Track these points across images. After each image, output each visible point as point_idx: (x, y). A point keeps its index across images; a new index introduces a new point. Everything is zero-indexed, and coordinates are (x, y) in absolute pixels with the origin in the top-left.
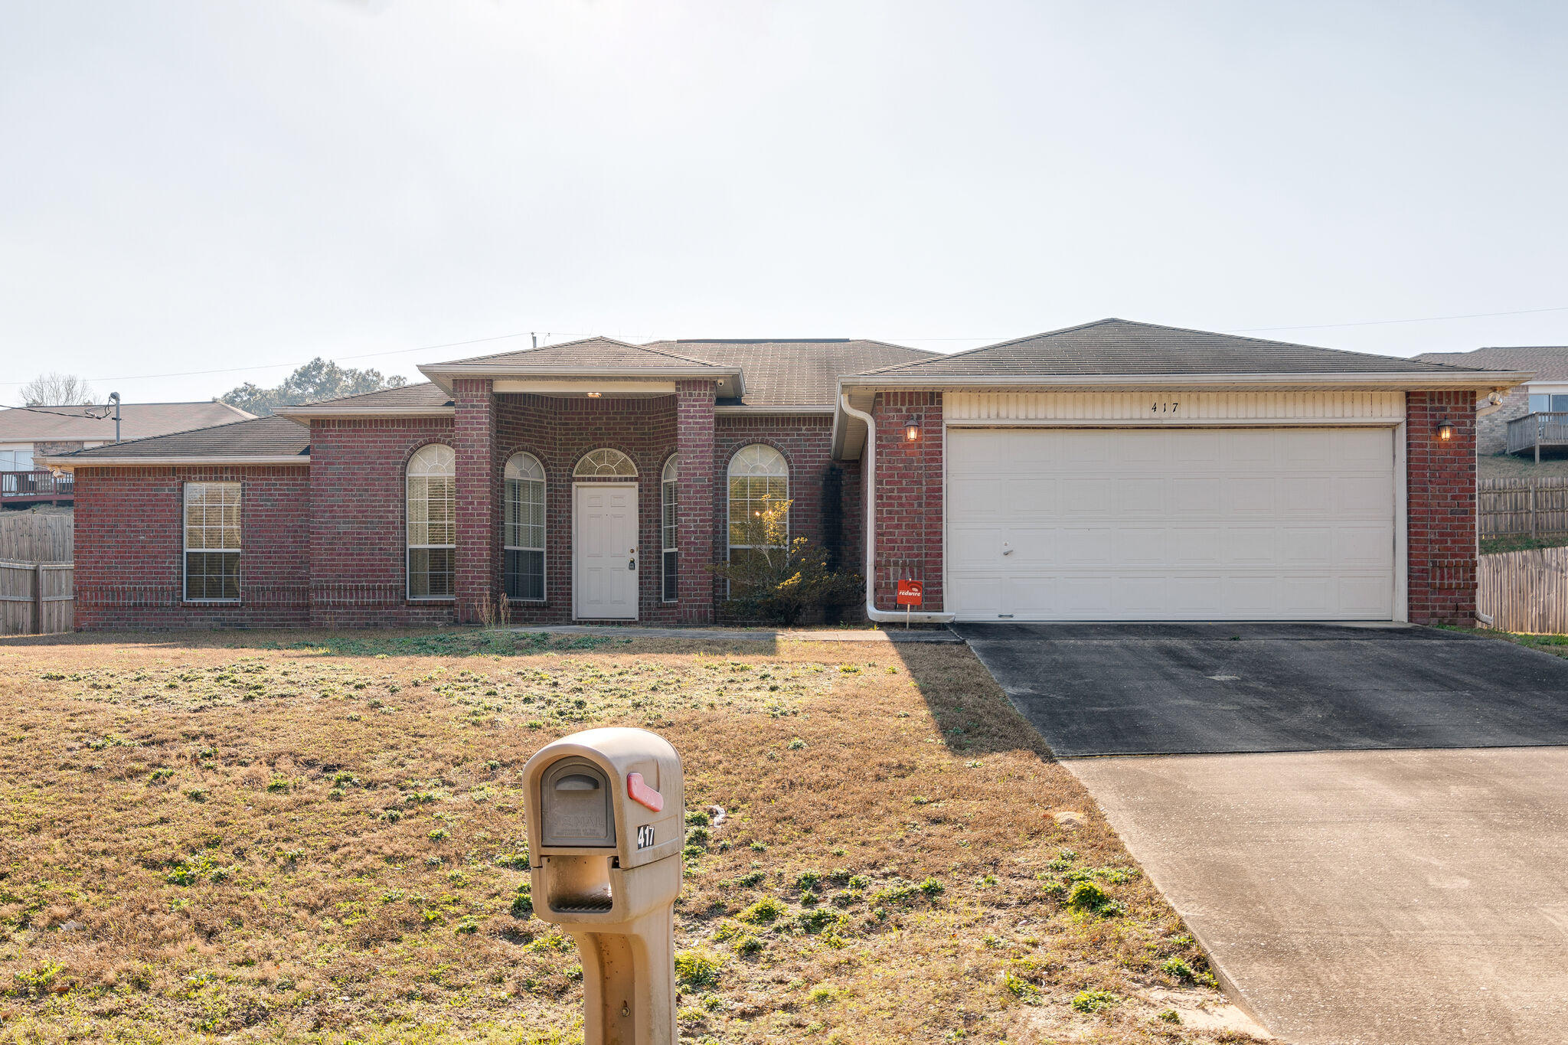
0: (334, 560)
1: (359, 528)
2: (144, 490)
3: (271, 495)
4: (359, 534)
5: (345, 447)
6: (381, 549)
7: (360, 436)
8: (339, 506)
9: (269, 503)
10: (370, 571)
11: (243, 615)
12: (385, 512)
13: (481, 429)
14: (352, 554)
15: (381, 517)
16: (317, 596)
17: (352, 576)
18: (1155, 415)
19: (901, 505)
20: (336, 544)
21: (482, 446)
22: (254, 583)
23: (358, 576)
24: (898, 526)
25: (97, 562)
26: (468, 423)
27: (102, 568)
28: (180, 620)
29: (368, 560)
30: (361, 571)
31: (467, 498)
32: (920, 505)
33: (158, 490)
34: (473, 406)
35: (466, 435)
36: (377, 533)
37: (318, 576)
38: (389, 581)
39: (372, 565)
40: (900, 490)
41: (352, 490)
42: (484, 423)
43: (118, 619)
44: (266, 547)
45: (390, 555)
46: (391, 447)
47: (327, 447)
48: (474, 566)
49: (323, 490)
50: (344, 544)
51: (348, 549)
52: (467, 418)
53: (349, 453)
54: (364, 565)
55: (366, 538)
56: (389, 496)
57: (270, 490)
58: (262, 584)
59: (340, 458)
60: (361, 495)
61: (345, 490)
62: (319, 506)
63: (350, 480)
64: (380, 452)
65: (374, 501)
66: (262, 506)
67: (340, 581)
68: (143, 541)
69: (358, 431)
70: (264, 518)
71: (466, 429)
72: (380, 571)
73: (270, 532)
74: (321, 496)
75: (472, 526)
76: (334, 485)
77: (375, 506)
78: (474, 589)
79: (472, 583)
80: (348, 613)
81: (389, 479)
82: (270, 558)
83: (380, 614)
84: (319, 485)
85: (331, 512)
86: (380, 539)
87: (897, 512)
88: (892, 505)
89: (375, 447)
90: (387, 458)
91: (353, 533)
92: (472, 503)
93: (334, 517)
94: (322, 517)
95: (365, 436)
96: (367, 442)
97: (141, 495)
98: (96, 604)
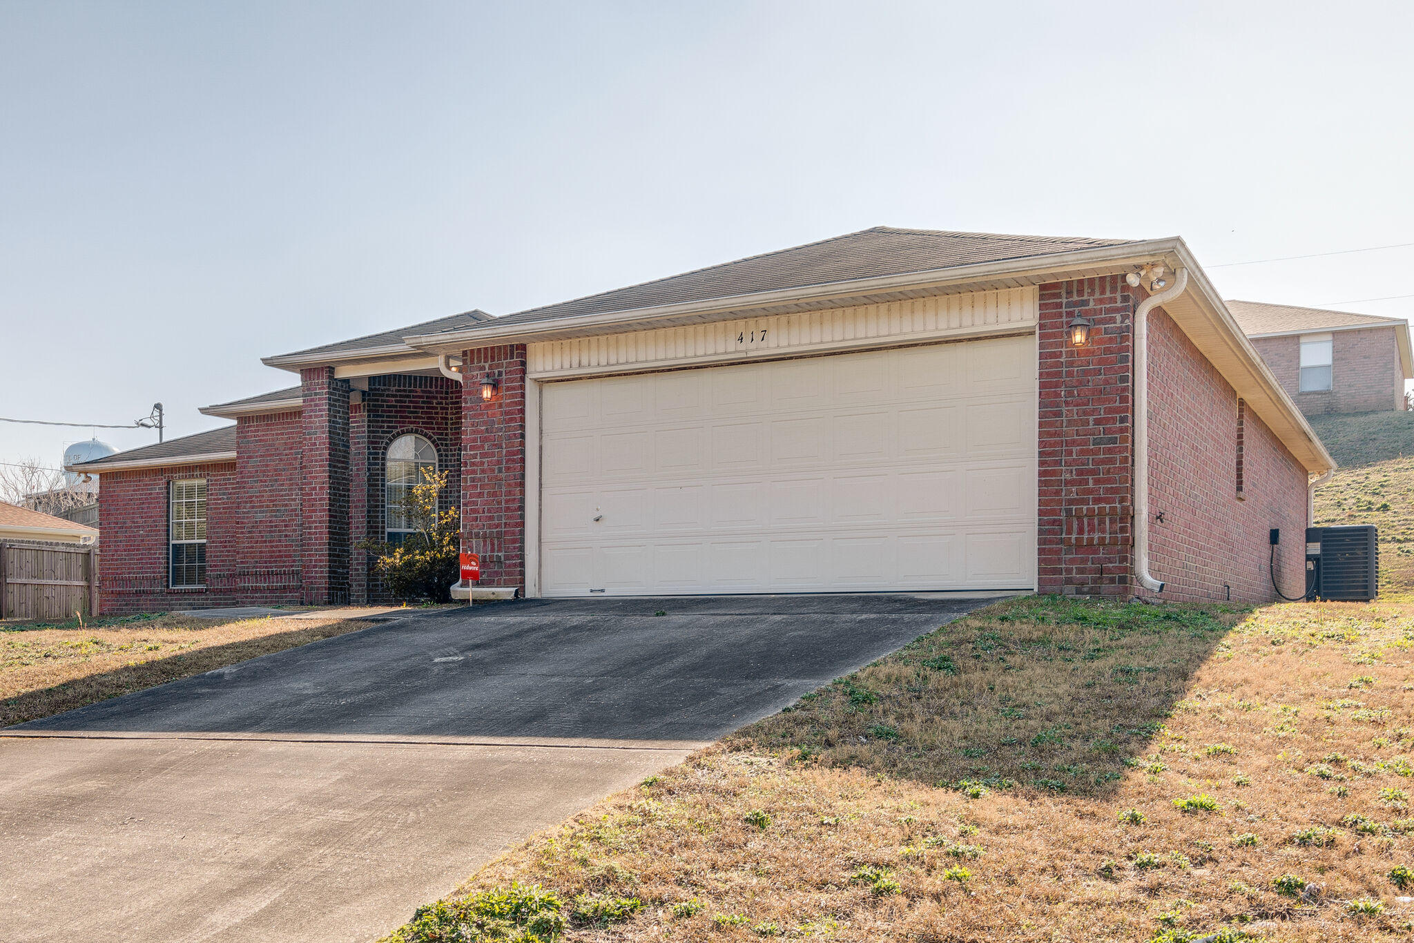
0: (252, 547)
1: (272, 516)
2: (143, 490)
3: (226, 489)
4: (271, 522)
5: (261, 441)
6: (286, 536)
7: (271, 430)
8: (257, 497)
9: (225, 497)
10: (278, 556)
11: (207, 599)
12: (289, 500)
13: (322, 416)
14: (265, 542)
15: (286, 505)
16: (241, 581)
17: (266, 562)
18: (742, 347)
19: (483, 471)
20: (254, 532)
21: (323, 433)
22: (215, 571)
23: (270, 562)
24: (480, 495)
25: (113, 555)
26: (312, 411)
27: (117, 560)
28: (166, 605)
29: (277, 546)
30: (272, 557)
31: (311, 483)
32: (500, 471)
33: (151, 489)
34: (316, 394)
35: (311, 422)
36: (284, 521)
37: (242, 562)
38: (292, 566)
39: (280, 551)
40: (483, 455)
41: (265, 481)
42: (324, 409)
43: (126, 605)
44: (223, 537)
45: (293, 541)
46: (293, 438)
47: (248, 442)
48: (316, 550)
49: (245, 482)
50: (260, 532)
51: (262, 537)
52: (311, 406)
53: (264, 446)
54: (273, 552)
55: (276, 526)
56: (292, 485)
57: (226, 484)
58: (220, 571)
59: (257, 452)
60: (272, 486)
61: (261, 481)
62: (242, 498)
63: (264, 471)
64: (286, 444)
65: (281, 490)
66: (220, 499)
67: (257, 567)
68: (142, 536)
69: (270, 425)
70: (221, 510)
71: (311, 417)
72: (286, 556)
73: (227, 523)
74: (244, 487)
75: (315, 511)
76: (253, 477)
77: (282, 496)
78: (316, 572)
80: (262, 597)
81: (292, 469)
82: (226, 547)
83: (286, 597)
84: (242, 477)
85: (251, 502)
86: (286, 526)
87: (480, 480)
88: (474, 472)
89: (282, 439)
90: (291, 449)
91: (266, 522)
93: (253, 507)
94: (245, 508)
95: (275, 429)
96: (277, 434)
97: (141, 495)
98: (112, 592)
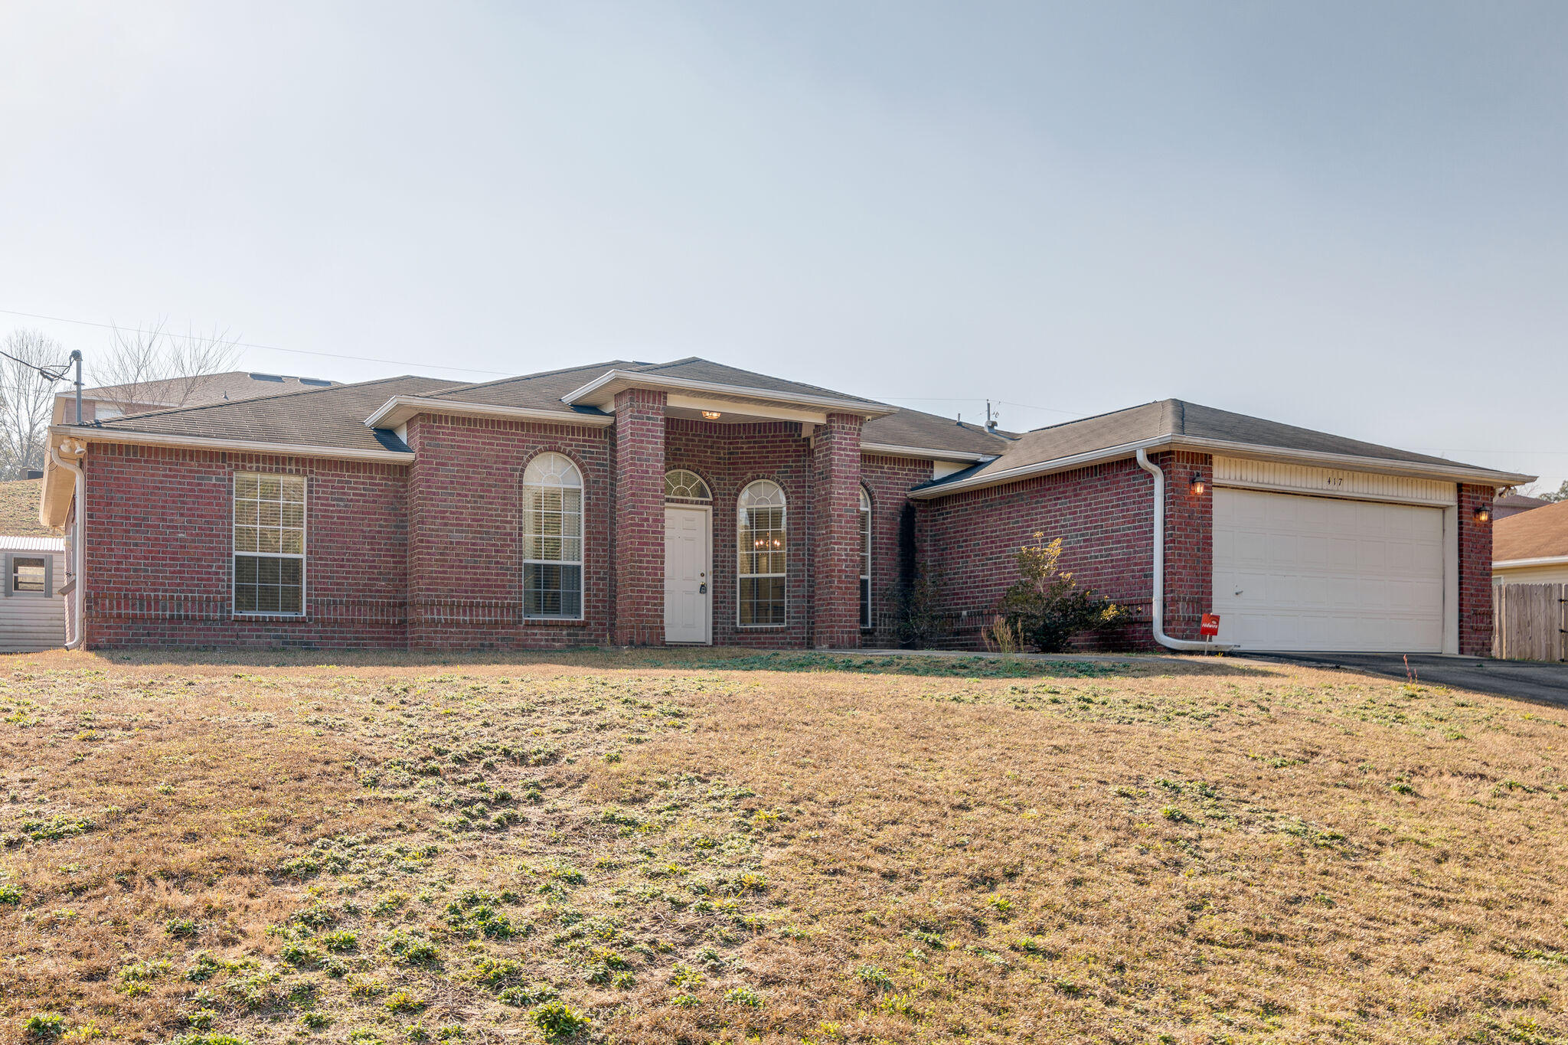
0: (445, 572)
1: (473, 538)
2: (184, 477)
3: (344, 494)
4: (474, 544)
5: (459, 447)
6: (497, 563)
7: (476, 437)
8: (451, 513)
9: (342, 503)
10: (484, 586)
11: (310, 631)
12: (502, 521)
13: (656, 443)
14: (466, 567)
15: (498, 527)
16: (426, 612)
17: (466, 592)
18: (1330, 487)
19: (1187, 549)
20: (448, 555)
21: (658, 461)
22: (324, 595)
23: (473, 592)
25: (118, 563)
26: (643, 435)
27: (127, 570)
28: (232, 636)
29: (484, 574)
30: (476, 586)
31: (642, 514)
32: (1198, 550)
33: (203, 478)
34: (648, 418)
35: (642, 448)
36: (494, 545)
37: (428, 590)
38: (506, 598)
39: (488, 580)
40: (1187, 536)
41: (466, 496)
42: (660, 437)
43: (149, 634)
44: (338, 554)
45: (508, 569)
46: (508, 451)
47: (438, 445)
48: (648, 586)
49: (434, 494)
50: (457, 555)
51: (461, 561)
52: (642, 430)
53: (464, 454)
54: (478, 580)
55: (482, 550)
56: (506, 504)
57: (343, 487)
58: (334, 596)
59: (453, 459)
60: (475, 502)
61: (459, 495)
62: (428, 511)
63: (464, 484)
64: (497, 456)
65: (490, 509)
66: (334, 506)
67: (453, 597)
68: (181, 540)
69: (473, 431)
70: (335, 519)
71: (642, 442)
72: (497, 586)
73: (343, 536)
74: (431, 499)
75: (647, 544)
76: (446, 488)
77: (491, 515)
78: (649, 610)
79: (647, 604)
80: (461, 632)
81: (506, 487)
82: (342, 566)
83: (497, 633)
84: (429, 487)
85: (443, 518)
86: (497, 551)
87: (1184, 555)
89: (492, 450)
90: (505, 463)
91: (467, 544)
92: (647, 520)
93: (446, 524)
94: (433, 523)
95: (481, 437)
96: (483, 443)
97: (180, 483)
98: (119, 616)
